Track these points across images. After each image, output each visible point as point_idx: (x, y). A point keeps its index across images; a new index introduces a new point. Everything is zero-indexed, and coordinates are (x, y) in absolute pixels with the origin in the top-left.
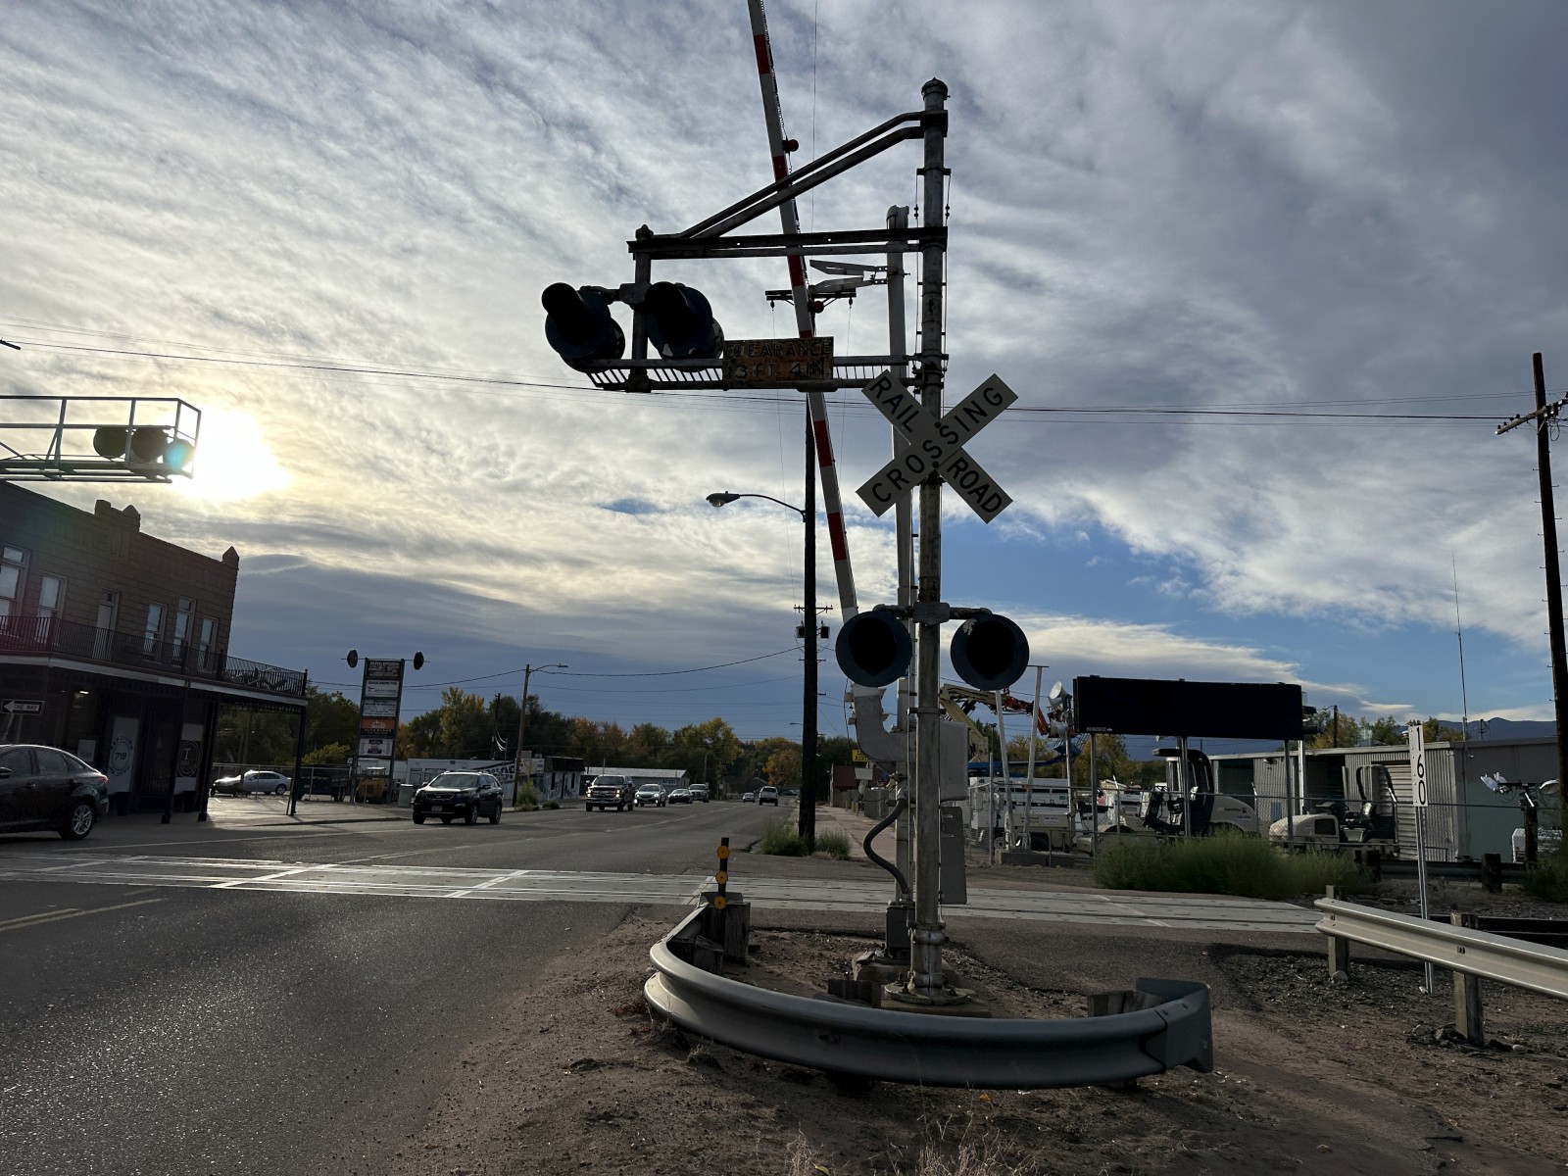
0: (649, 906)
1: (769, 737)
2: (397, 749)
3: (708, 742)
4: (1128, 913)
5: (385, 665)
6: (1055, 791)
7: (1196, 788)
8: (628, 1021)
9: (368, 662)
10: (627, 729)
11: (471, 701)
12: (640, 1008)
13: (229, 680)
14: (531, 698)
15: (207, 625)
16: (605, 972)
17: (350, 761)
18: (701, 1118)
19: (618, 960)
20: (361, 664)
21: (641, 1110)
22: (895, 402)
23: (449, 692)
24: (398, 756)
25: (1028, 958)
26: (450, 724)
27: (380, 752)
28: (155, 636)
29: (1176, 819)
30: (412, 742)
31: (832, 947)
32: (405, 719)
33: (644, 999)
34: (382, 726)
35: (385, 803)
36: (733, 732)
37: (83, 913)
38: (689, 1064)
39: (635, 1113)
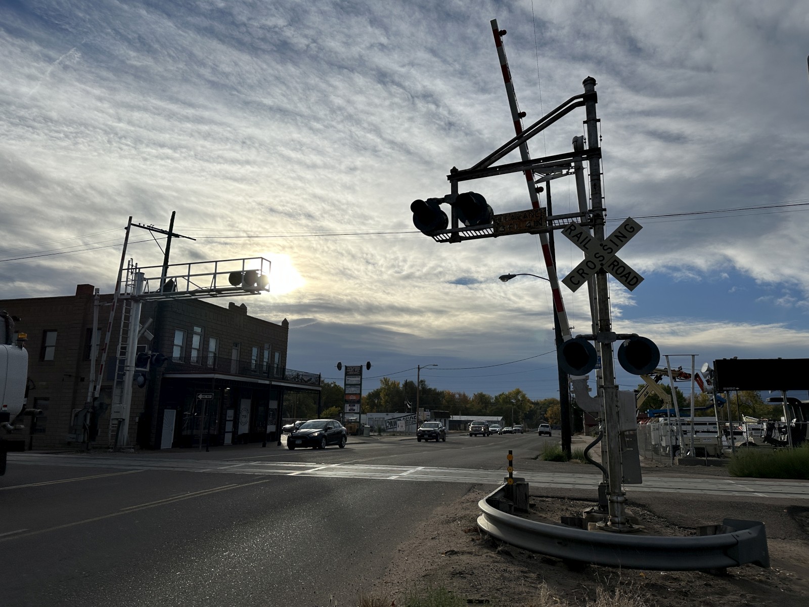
0: (481, 484)
1: (547, 399)
2: (361, 408)
3: (513, 401)
4: (744, 490)
5: (354, 368)
6: (710, 424)
7: (795, 420)
8: (471, 535)
9: (346, 367)
10: (471, 396)
11: (394, 384)
12: (476, 529)
13: (287, 380)
14: (422, 381)
15: (277, 355)
16: (461, 513)
17: (341, 415)
18: (502, 576)
19: (466, 509)
20: (343, 368)
21: (475, 571)
22: (579, 236)
23: (383, 380)
24: (363, 412)
25: (680, 512)
26: (385, 395)
27: (354, 410)
28: (256, 361)
29: (784, 438)
30: (368, 405)
31: (574, 506)
32: (365, 394)
33: (477, 524)
34: (354, 398)
35: (358, 435)
36: (526, 395)
37: (240, 486)
38: (497, 553)
39: (473, 573)
